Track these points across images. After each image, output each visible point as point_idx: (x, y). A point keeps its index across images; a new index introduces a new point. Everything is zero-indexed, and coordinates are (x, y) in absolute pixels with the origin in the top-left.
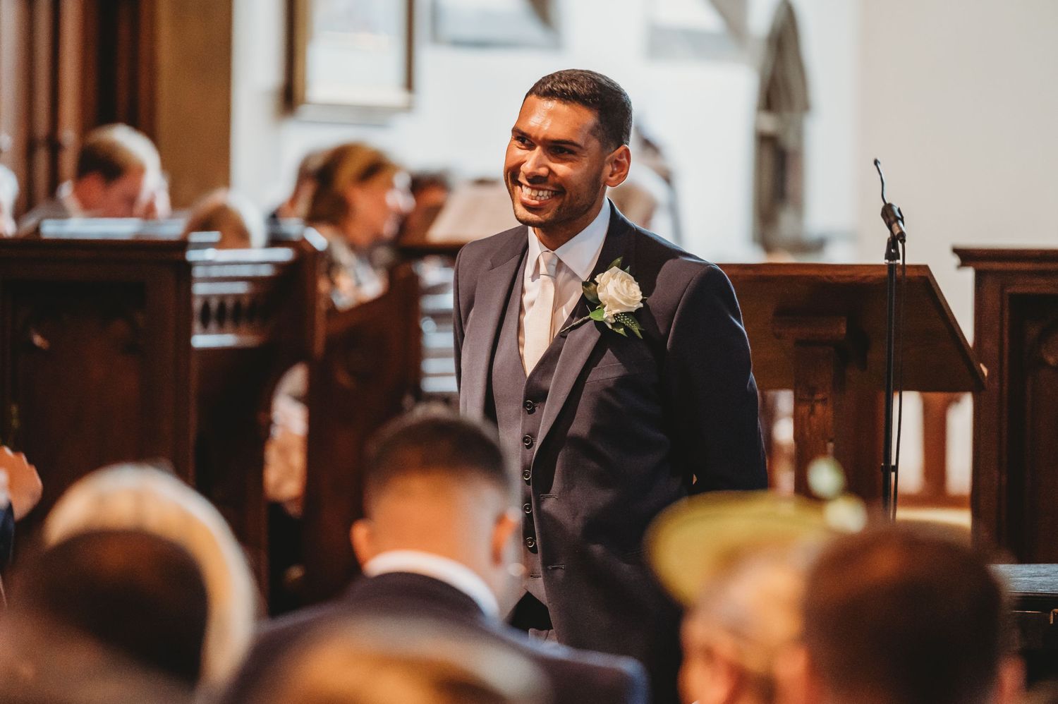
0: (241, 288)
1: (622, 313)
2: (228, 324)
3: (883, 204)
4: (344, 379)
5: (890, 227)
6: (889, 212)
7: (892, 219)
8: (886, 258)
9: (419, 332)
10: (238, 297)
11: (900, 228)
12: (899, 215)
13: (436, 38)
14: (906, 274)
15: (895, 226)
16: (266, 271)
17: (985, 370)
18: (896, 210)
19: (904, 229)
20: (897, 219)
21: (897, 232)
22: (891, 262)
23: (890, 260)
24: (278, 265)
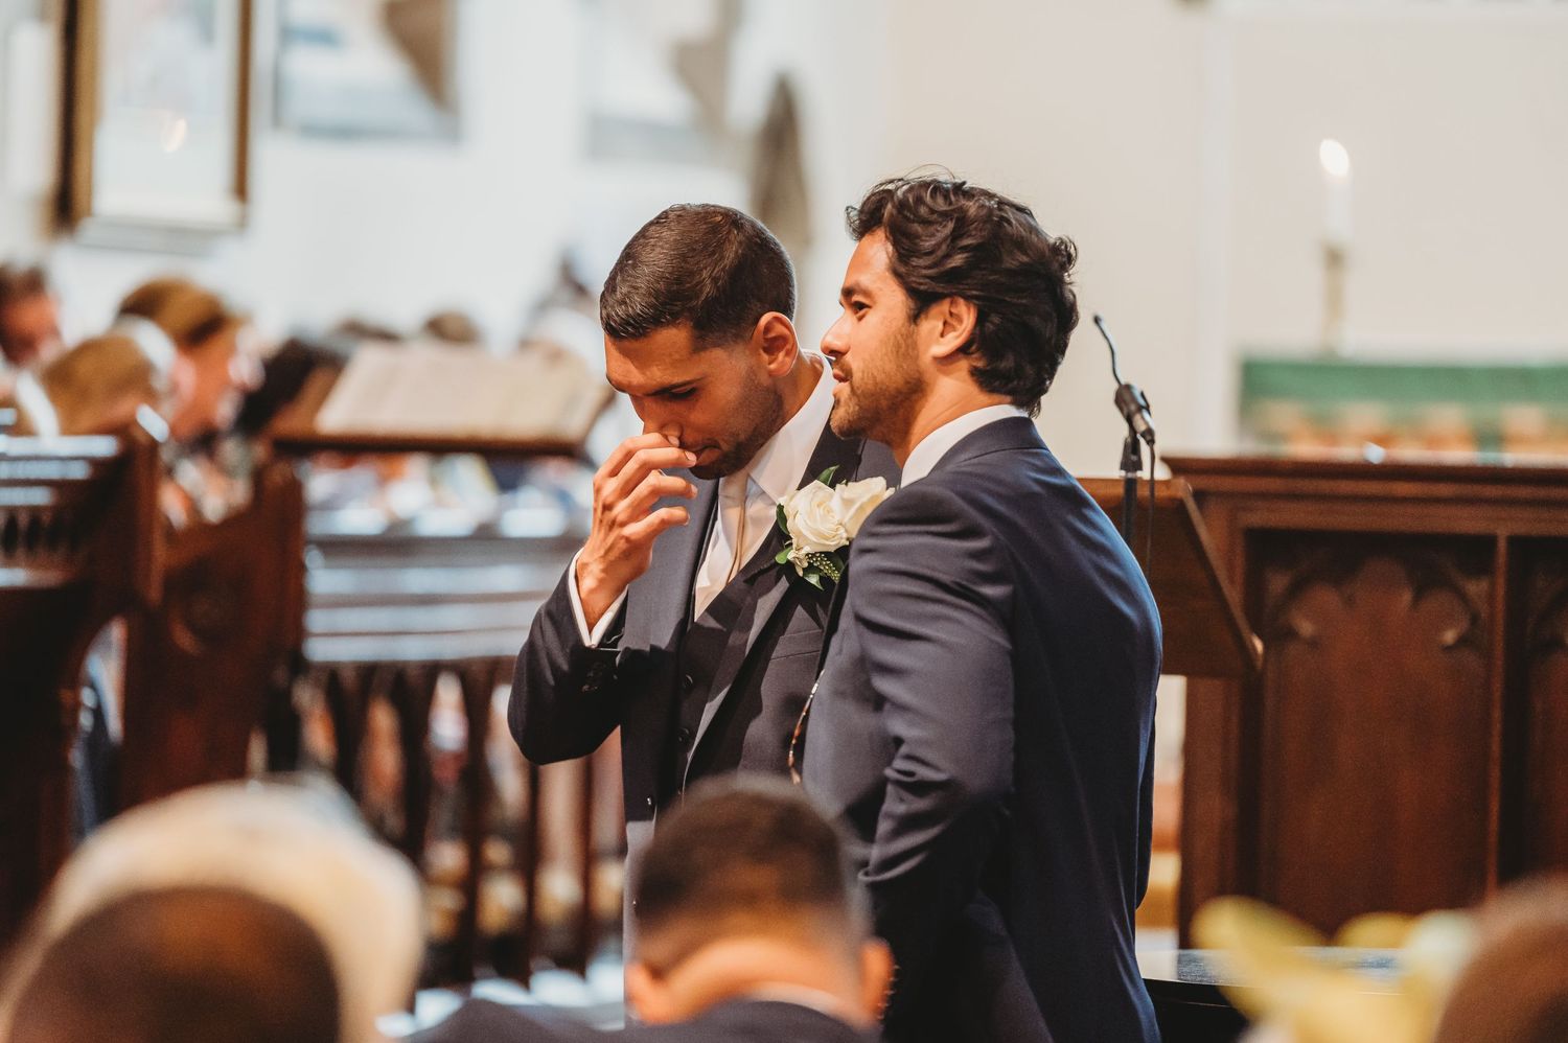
0: (40, 497)
1: (821, 553)
2: (20, 552)
3: (1115, 386)
4: (184, 639)
5: (1129, 419)
6: (1127, 397)
7: (1133, 407)
8: (1122, 468)
9: (301, 569)
10: (34, 511)
11: (1146, 423)
12: (1142, 402)
13: (277, 121)
14: (1156, 494)
15: (1137, 419)
16: (79, 472)
17: (1259, 645)
18: (1137, 394)
19: (1153, 425)
20: (1140, 408)
21: (1141, 427)
22: (1130, 475)
23: (1127, 470)
24: (96, 463)
